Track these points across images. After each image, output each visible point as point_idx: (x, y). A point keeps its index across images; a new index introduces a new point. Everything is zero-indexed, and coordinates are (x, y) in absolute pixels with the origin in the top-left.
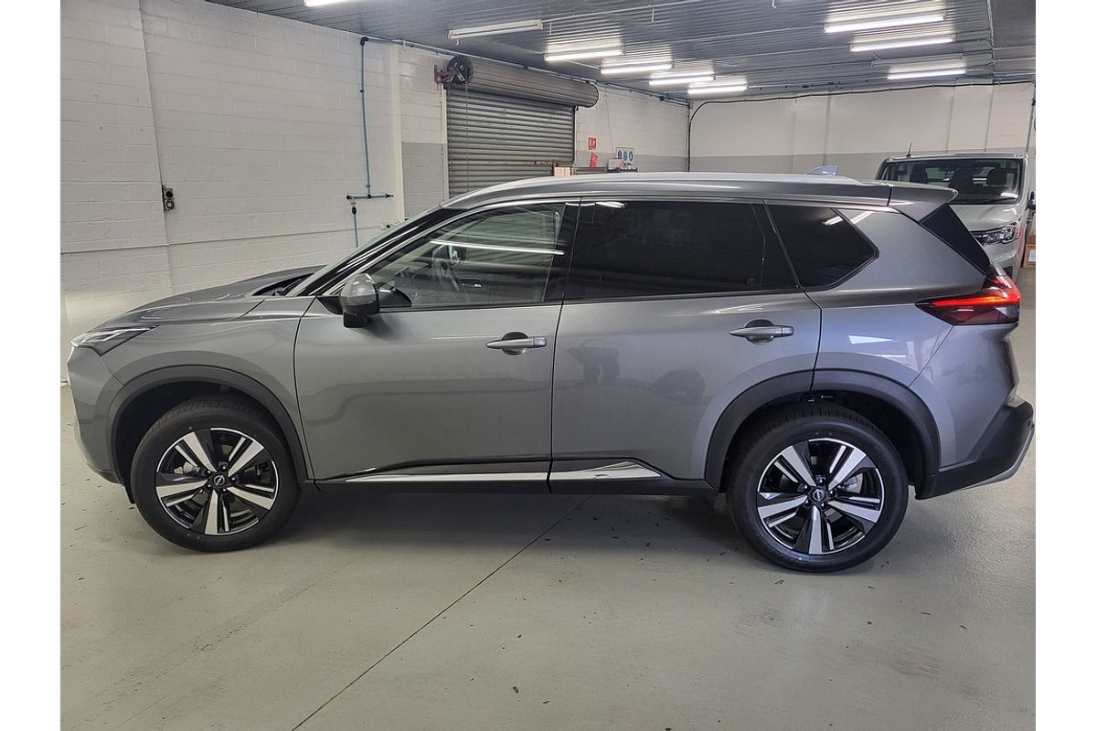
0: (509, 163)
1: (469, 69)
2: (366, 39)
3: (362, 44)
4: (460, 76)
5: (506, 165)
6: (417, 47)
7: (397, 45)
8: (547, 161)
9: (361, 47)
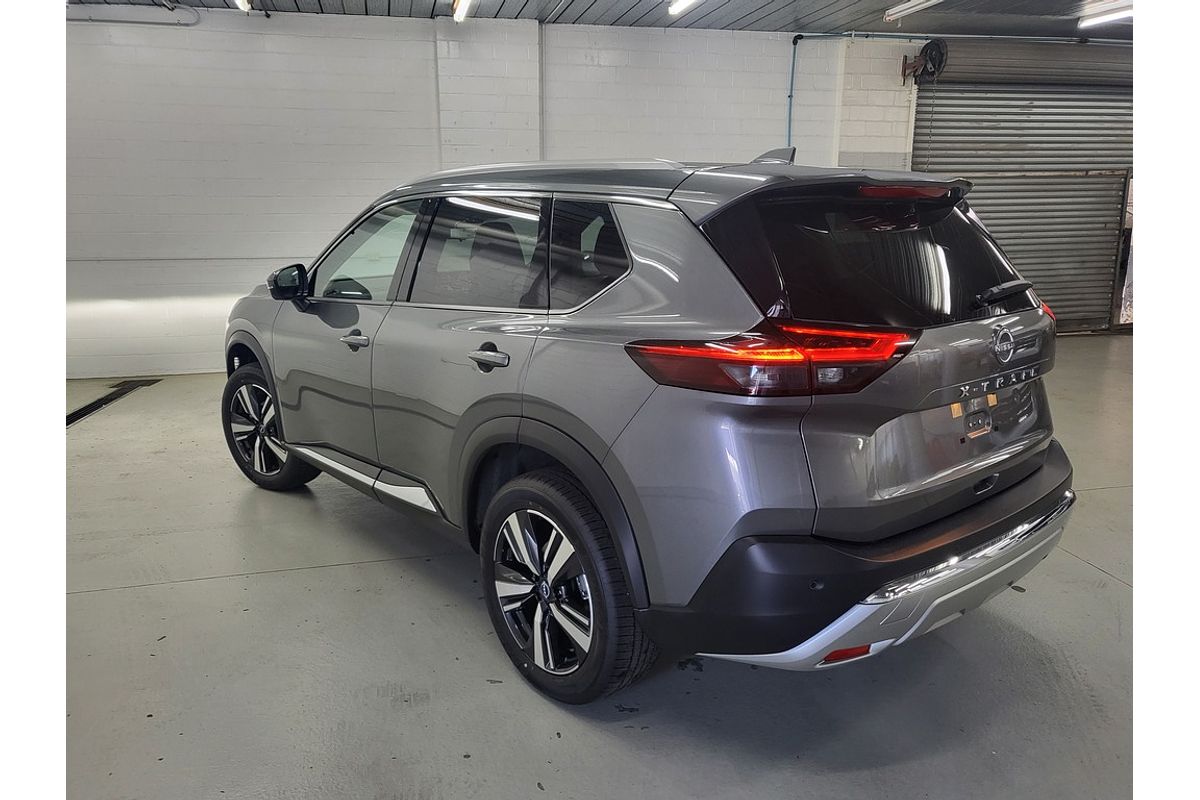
0: (1028, 174)
1: (942, 55)
2: (800, 37)
3: (795, 43)
4: (930, 66)
5: (1024, 177)
6: (874, 36)
7: (846, 38)
8: (1113, 170)
9: (793, 46)
